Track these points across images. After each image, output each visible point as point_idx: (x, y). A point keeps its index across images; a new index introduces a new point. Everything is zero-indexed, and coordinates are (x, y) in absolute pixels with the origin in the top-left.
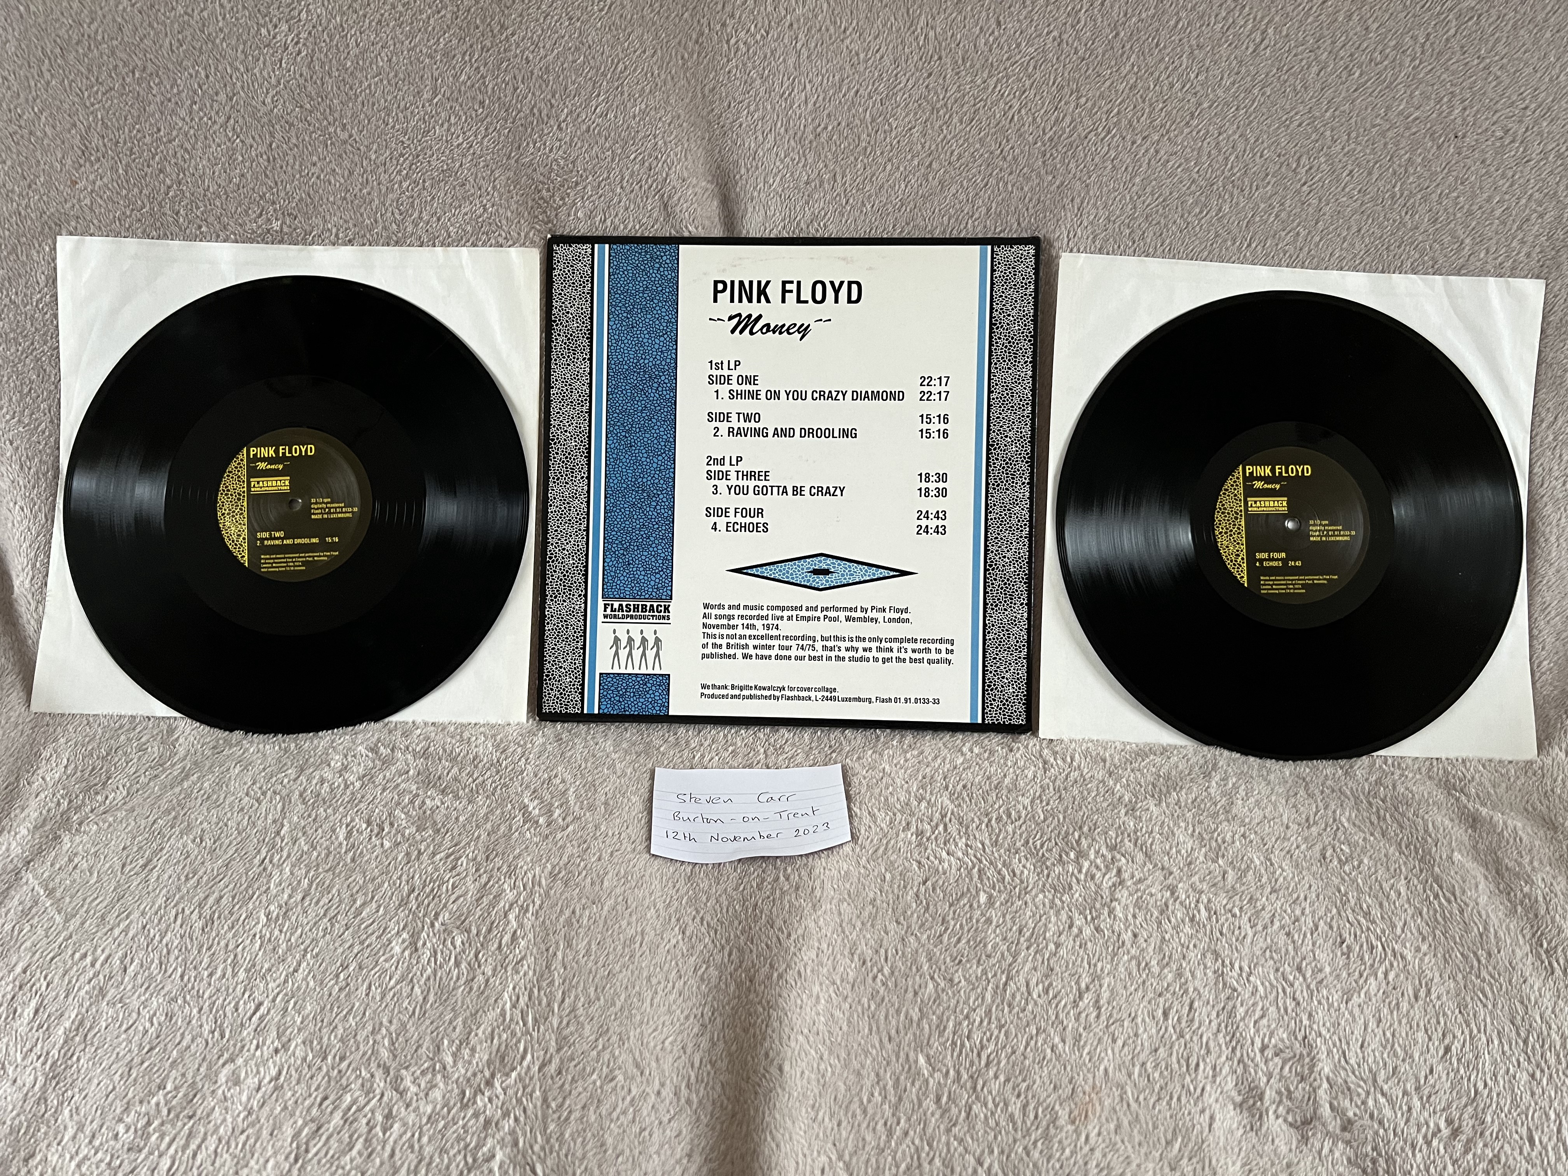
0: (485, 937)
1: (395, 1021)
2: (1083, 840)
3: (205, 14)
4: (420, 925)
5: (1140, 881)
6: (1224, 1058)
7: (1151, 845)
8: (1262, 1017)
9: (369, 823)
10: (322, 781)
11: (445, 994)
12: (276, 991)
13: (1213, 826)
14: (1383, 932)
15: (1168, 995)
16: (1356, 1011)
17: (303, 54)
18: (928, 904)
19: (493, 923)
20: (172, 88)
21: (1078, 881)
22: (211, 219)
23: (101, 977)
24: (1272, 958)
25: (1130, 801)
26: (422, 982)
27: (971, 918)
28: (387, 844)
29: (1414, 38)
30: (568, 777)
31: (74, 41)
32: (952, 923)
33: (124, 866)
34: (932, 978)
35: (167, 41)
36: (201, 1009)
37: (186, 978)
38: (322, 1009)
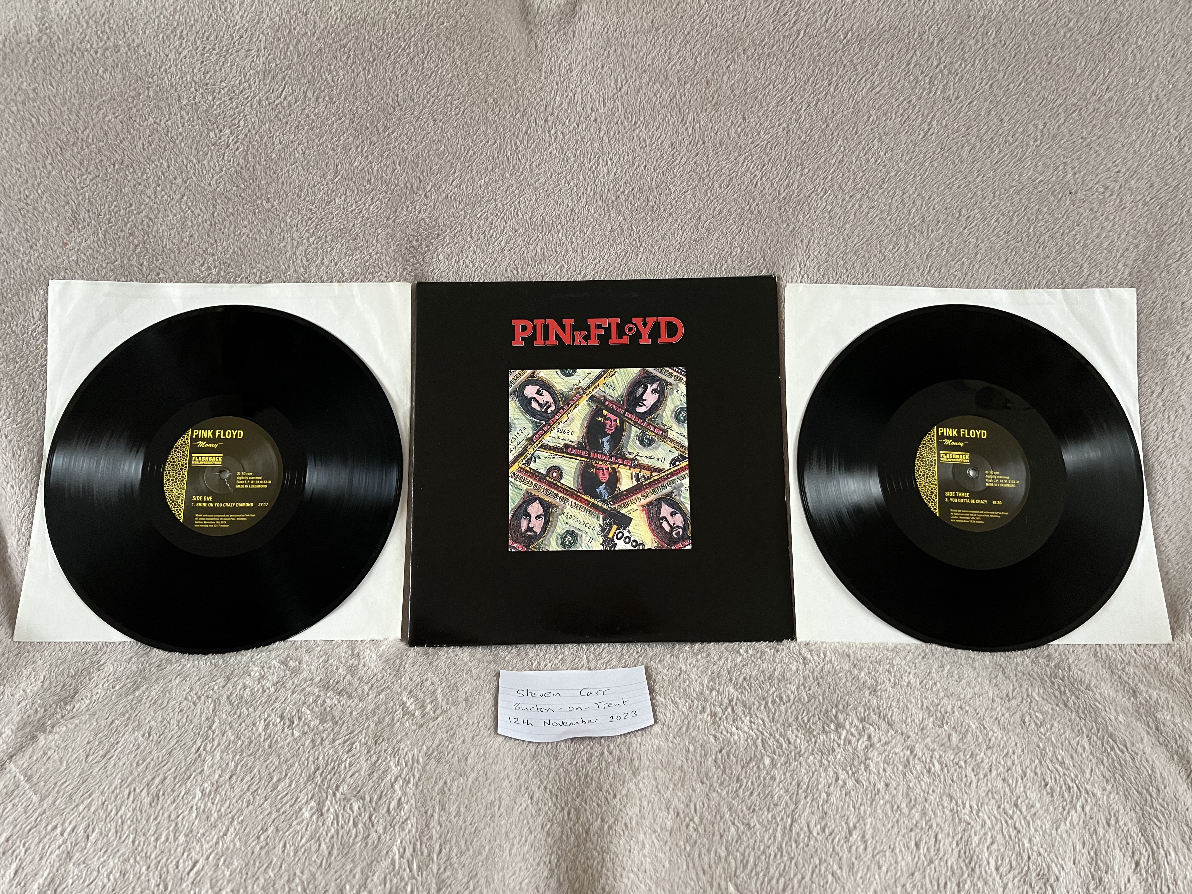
0: (376, 803)
1: (306, 872)
2: (839, 715)
3: (169, 123)
4: (324, 795)
5: (886, 743)
6: (966, 876)
7: (892, 716)
8: (992, 843)
9: (282, 717)
10: (245, 687)
11: (346, 849)
12: (209, 851)
13: (937, 702)
14: (1076, 776)
15: (918, 830)
16: (1065, 836)
17: (241, 150)
18: (724, 767)
19: (382, 793)
20: (142, 175)
21: (839, 745)
22: (167, 268)
23: (68, 843)
24: (993, 798)
25: (872, 685)
26: (327, 840)
27: (759, 776)
28: (297, 734)
29: (1036, 126)
30: (436, 680)
31: (71, 143)
32: (745, 781)
33: (87, 756)
34: (733, 824)
35: (141, 142)
36: (149, 867)
37: (137, 843)
38: (247, 865)
